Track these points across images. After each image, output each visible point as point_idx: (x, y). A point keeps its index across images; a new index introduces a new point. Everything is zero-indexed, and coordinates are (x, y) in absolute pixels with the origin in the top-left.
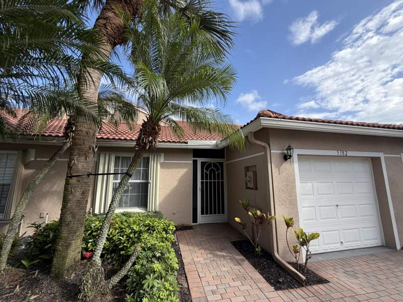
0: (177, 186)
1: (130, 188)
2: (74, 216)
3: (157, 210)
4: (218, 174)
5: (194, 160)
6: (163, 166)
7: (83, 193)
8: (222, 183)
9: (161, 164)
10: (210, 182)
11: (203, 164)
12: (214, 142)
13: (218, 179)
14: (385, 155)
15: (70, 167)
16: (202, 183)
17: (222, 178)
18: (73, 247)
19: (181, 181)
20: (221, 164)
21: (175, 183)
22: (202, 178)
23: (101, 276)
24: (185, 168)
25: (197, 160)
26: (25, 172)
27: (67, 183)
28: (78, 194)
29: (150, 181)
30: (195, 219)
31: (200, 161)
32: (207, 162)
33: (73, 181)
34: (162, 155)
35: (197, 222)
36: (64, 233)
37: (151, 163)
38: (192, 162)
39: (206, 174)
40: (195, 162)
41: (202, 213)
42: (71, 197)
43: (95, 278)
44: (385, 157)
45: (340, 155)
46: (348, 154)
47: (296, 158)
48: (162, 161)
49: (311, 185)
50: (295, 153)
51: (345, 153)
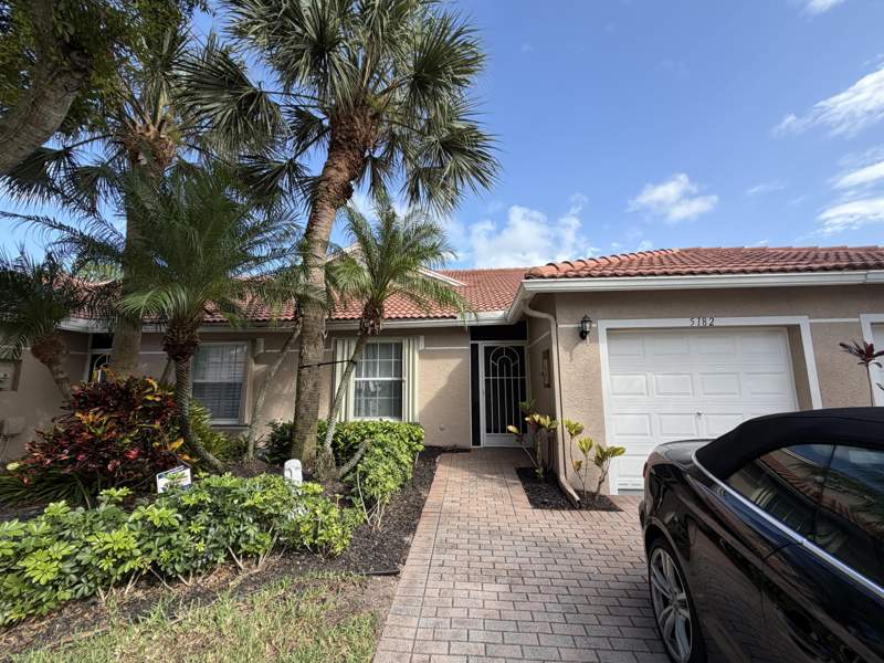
0: (446, 386)
1: (379, 389)
2: (307, 410)
3: (417, 420)
4: (515, 367)
5: (472, 345)
6: (423, 355)
7: (315, 385)
8: (523, 381)
9: (420, 352)
10: (501, 381)
11: (487, 350)
12: (500, 313)
13: (515, 375)
14: (812, 321)
15: (301, 357)
16: (487, 381)
17: (523, 374)
18: (308, 440)
19: (450, 379)
20: (520, 349)
21: (442, 382)
22: (487, 374)
23: (332, 462)
24: (458, 357)
25: (477, 345)
26: (256, 368)
27: (299, 375)
28: (310, 386)
29: (404, 378)
30: (476, 440)
31: (482, 345)
32: (494, 347)
33: (305, 371)
34: (422, 338)
35: (479, 444)
36: (299, 428)
37: (405, 351)
38: (469, 348)
39: (494, 367)
40: (474, 349)
41: (488, 431)
42: (303, 389)
43: (326, 463)
44: (811, 324)
45: (696, 325)
46: (715, 324)
47: (602, 334)
48: (422, 347)
49: (642, 378)
50: (602, 326)
51: (709, 322)
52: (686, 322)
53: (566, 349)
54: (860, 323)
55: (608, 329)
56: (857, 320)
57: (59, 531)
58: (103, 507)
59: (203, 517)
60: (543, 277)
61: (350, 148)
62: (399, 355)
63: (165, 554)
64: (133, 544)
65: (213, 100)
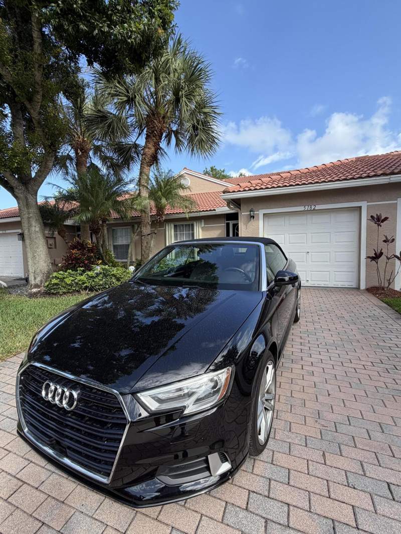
5: (227, 223)
6: (204, 229)
7: (147, 243)
9: (202, 228)
11: (234, 225)
15: (141, 232)
24: (221, 229)
25: (229, 223)
27: (141, 239)
28: (145, 243)
31: (231, 223)
33: (143, 238)
34: (203, 221)
37: (195, 228)
38: (224, 225)
40: (228, 225)
42: (143, 244)
44: (368, 205)
45: (306, 209)
46: (316, 208)
47: (261, 217)
48: (203, 226)
49: (283, 236)
50: (261, 213)
51: (313, 207)
52: (301, 208)
53: (244, 224)
54: (397, 203)
55: (264, 214)
56: (396, 202)
57: (70, 275)
58: (78, 271)
59: (101, 276)
60: (229, 192)
61: (154, 136)
62: (193, 230)
63: (93, 283)
64: (85, 279)
65: (96, 129)
